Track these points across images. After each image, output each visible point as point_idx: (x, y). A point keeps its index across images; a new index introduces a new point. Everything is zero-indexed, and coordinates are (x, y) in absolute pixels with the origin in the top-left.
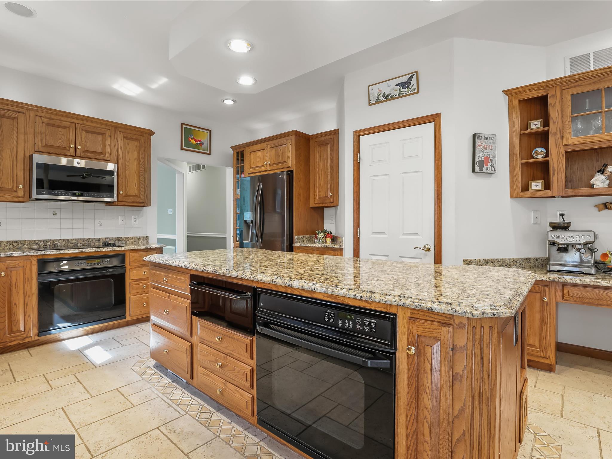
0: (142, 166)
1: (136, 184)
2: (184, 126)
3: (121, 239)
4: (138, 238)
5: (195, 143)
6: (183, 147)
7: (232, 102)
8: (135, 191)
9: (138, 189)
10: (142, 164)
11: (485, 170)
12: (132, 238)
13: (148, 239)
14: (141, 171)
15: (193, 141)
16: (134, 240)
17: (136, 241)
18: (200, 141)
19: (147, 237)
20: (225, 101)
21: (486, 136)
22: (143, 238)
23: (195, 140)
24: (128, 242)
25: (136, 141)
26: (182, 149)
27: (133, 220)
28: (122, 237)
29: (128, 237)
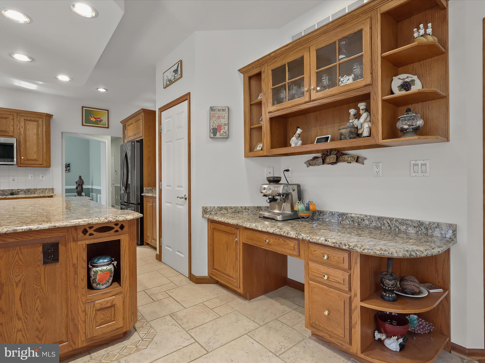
0: (41, 139)
1: (35, 152)
2: (84, 108)
3: (30, 190)
4: (45, 189)
5: (94, 120)
6: (84, 124)
7: (105, 90)
8: (35, 157)
9: (37, 155)
10: (41, 137)
11: (218, 135)
12: (40, 189)
13: (53, 190)
14: (40, 142)
15: (93, 119)
16: (41, 191)
17: (43, 191)
18: (99, 118)
19: (52, 188)
20: (98, 89)
21: (219, 108)
22: (49, 189)
23: (95, 118)
24: (36, 192)
25: (35, 122)
26: (83, 125)
27: (41, 177)
28: (31, 189)
29: (37, 189)
